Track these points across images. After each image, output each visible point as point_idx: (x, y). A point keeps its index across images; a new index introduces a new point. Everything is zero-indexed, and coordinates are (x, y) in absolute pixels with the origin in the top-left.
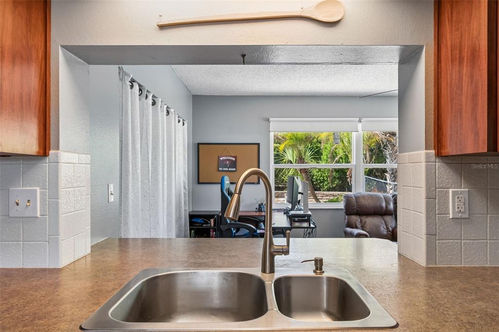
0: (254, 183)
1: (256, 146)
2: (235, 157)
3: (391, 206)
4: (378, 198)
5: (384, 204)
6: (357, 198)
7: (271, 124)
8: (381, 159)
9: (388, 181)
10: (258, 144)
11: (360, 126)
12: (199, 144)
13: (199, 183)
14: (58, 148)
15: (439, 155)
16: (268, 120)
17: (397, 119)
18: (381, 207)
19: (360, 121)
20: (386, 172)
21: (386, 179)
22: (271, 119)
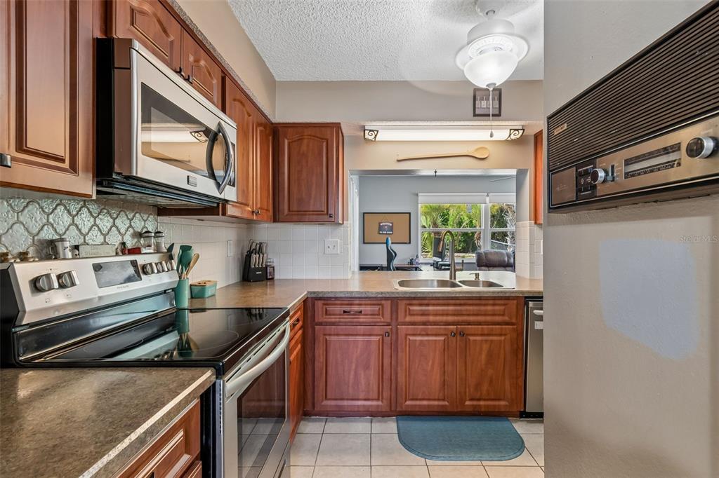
0: (406, 243)
1: (408, 215)
2: (392, 223)
3: (512, 260)
4: (502, 254)
5: (506, 259)
6: (486, 254)
7: (420, 198)
8: (502, 223)
9: (509, 244)
10: (410, 213)
11: (488, 199)
12: (364, 213)
13: (364, 243)
14: (348, 220)
15: (536, 223)
16: (417, 195)
17: (515, 194)
18: (505, 261)
19: (488, 196)
20: (507, 236)
21: (506, 242)
22: (420, 194)
